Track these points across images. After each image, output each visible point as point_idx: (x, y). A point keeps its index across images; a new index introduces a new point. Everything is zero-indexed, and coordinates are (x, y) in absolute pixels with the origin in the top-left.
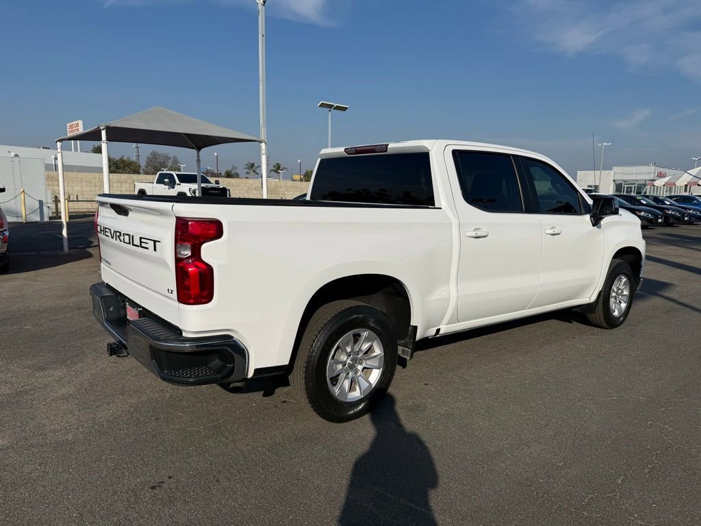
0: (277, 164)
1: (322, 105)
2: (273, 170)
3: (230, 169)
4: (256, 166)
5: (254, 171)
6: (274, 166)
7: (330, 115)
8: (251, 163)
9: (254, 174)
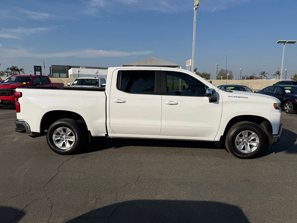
0: (278, 72)
1: (279, 42)
2: (275, 75)
3: (252, 75)
4: (266, 73)
5: (264, 76)
6: (276, 73)
7: (284, 46)
8: (263, 72)
9: (264, 77)
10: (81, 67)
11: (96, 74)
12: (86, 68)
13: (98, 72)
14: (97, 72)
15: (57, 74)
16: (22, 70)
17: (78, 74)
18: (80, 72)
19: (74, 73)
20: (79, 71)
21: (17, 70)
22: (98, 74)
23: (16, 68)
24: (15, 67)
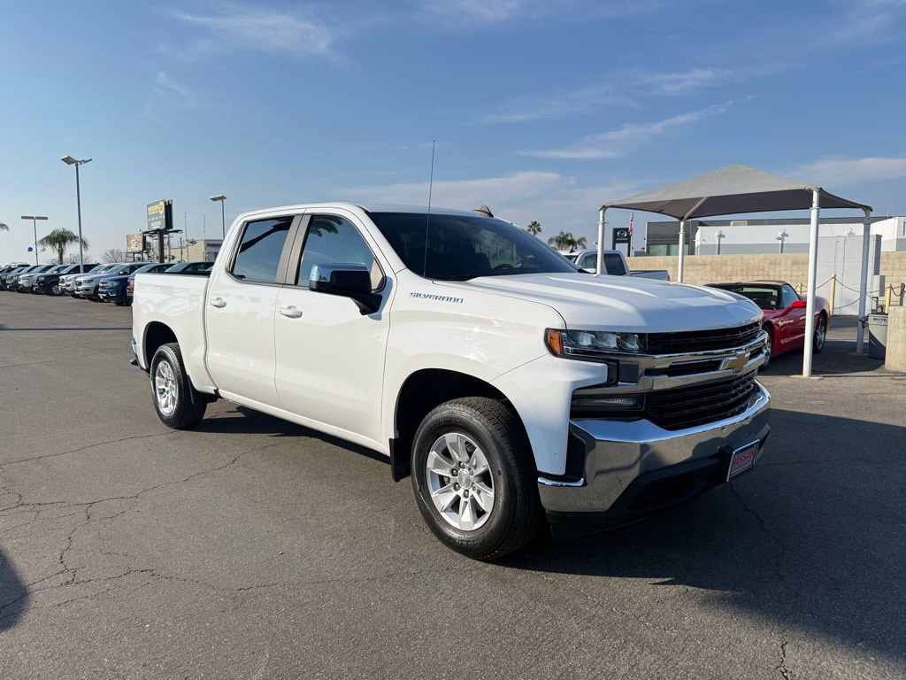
10: (732, 223)
11: (780, 242)
12: (748, 224)
13: (787, 235)
14: (785, 235)
15: (663, 248)
16: (583, 242)
17: (717, 243)
18: (724, 236)
19: (704, 243)
20: (721, 236)
21: (572, 242)
22: (787, 241)
23: (569, 238)
24: (567, 235)
